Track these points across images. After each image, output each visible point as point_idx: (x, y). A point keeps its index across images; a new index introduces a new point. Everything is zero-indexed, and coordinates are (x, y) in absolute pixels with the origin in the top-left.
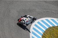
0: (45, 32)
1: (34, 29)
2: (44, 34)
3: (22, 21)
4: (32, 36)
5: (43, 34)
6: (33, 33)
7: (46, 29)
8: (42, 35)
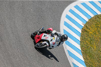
0: (87, 23)
1: (68, 17)
2: (86, 27)
3: (45, 42)
4: (64, 30)
5: (83, 26)
6: (66, 24)
7: (90, 18)
8: (83, 29)
